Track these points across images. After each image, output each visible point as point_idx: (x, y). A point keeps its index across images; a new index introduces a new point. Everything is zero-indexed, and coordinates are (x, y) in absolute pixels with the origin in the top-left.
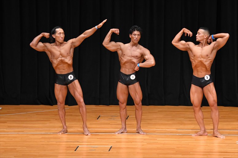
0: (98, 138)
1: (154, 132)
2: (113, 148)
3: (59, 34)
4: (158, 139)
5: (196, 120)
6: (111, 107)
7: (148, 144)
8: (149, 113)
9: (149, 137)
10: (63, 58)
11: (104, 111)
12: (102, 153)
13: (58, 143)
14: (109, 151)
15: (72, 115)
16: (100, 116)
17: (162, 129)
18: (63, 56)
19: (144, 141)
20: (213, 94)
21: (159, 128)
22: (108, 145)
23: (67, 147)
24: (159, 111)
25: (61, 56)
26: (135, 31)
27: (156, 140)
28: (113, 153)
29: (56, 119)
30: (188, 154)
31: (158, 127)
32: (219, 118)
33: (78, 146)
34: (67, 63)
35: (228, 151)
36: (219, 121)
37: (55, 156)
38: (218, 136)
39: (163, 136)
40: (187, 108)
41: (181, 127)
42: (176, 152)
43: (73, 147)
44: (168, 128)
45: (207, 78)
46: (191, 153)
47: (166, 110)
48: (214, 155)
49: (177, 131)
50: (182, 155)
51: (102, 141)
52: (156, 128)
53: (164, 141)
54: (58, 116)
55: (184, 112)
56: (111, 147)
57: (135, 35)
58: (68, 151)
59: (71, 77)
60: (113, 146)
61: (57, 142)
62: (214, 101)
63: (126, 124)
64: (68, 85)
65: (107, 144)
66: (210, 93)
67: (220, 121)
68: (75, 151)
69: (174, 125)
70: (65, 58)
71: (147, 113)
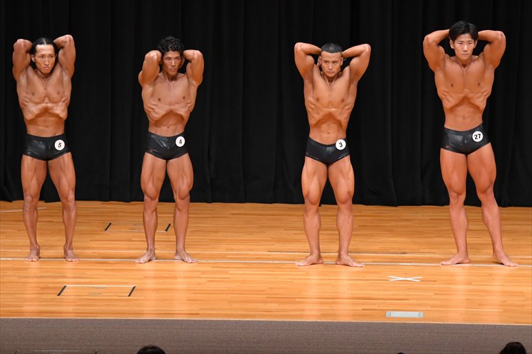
0: (106, 270)
1: (223, 257)
2: (137, 290)
3: (40, 57)
4: (230, 272)
5: (306, 234)
6: (135, 205)
7: (209, 281)
8: (212, 217)
9: (213, 267)
10: (50, 105)
11: (120, 214)
12: (115, 300)
13: (23, 280)
14: (129, 296)
15: (51, 221)
16: (110, 224)
17: (239, 250)
18: (51, 101)
19: (202, 276)
20: (348, 178)
21: (232, 250)
22: (127, 283)
23: (42, 288)
24: (232, 214)
25: (47, 100)
26: (168, 51)
27: (227, 272)
28: (137, 300)
29: (19, 230)
30: (289, 303)
31: (233, 247)
32: (353, 229)
33: (65, 287)
34: (57, 116)
35: (372, 296)
36: (352, 235)
37: (16, 306)
38: (350, 264)
39: (241, 266)
40: (290, 208)
41: (278, 246)
42: (267, 298)
43: (54, 288)
44: (251, 250)
45: (341, 145)
46: (297, 300)
47: (247, 212)
48: (342, 304)
49: (269, 255)
50: (280, 303)
51: (113, 275)
52: (228, 250)
53: (244, 276)
54: (23, 223)
55: (284, 217)
56: (134, 288)
57: (170, 59)
58: (44, 297)
59: (60, 145)
60: (137, 287)
61: (19, 277)
62: (349, 193)
63: (156, 239)
64: (50, 162)
65: (126, 281)
66: (344, 177)
67: (354, 235)
68: (59, 295)
69: (262, 243)
70: (54, 105)
71: (208, 217)
